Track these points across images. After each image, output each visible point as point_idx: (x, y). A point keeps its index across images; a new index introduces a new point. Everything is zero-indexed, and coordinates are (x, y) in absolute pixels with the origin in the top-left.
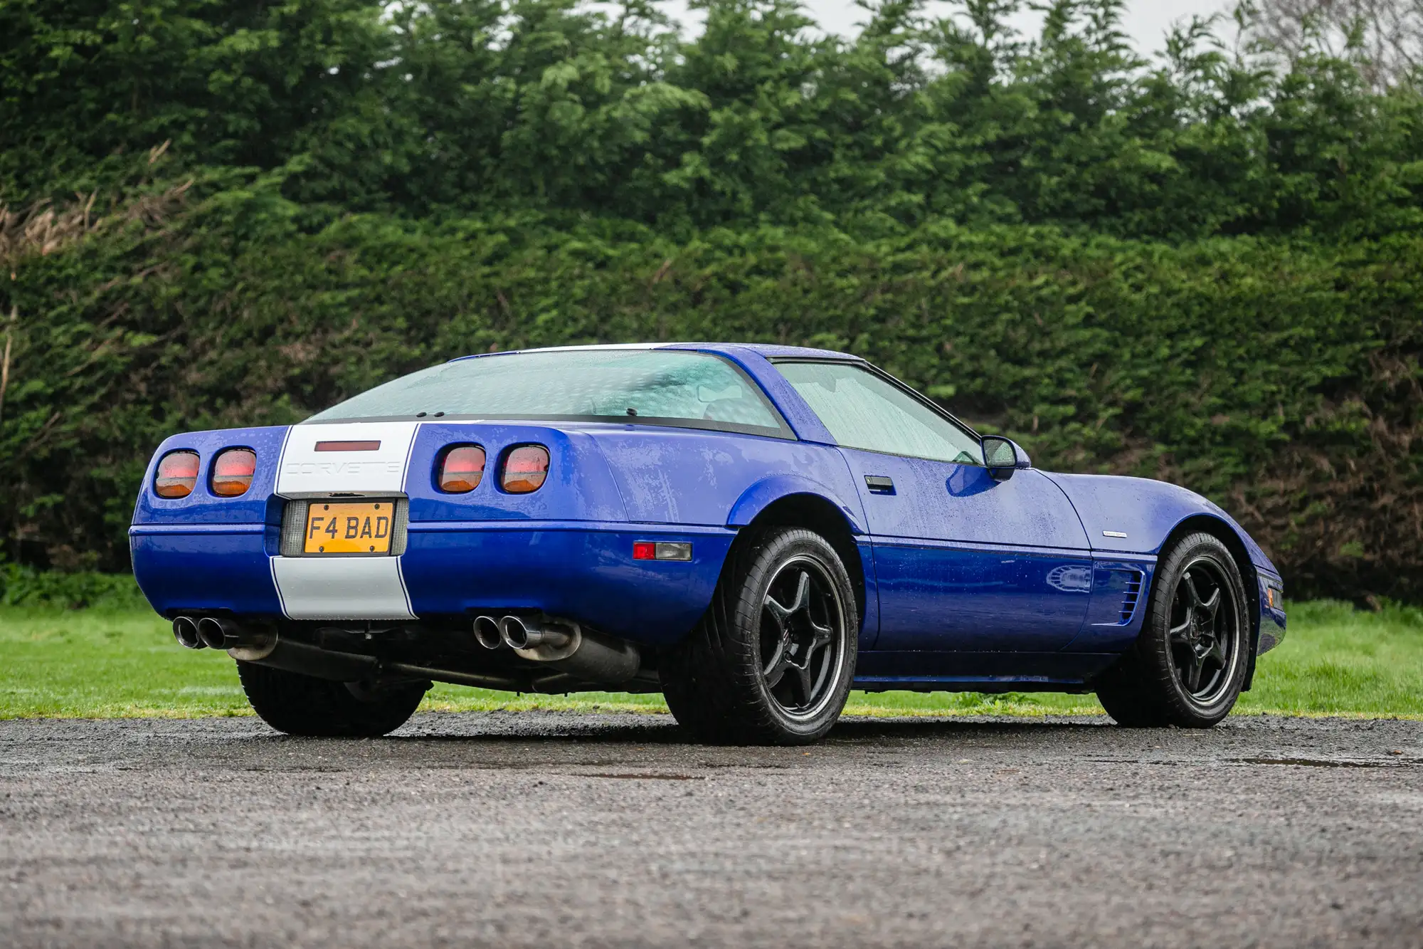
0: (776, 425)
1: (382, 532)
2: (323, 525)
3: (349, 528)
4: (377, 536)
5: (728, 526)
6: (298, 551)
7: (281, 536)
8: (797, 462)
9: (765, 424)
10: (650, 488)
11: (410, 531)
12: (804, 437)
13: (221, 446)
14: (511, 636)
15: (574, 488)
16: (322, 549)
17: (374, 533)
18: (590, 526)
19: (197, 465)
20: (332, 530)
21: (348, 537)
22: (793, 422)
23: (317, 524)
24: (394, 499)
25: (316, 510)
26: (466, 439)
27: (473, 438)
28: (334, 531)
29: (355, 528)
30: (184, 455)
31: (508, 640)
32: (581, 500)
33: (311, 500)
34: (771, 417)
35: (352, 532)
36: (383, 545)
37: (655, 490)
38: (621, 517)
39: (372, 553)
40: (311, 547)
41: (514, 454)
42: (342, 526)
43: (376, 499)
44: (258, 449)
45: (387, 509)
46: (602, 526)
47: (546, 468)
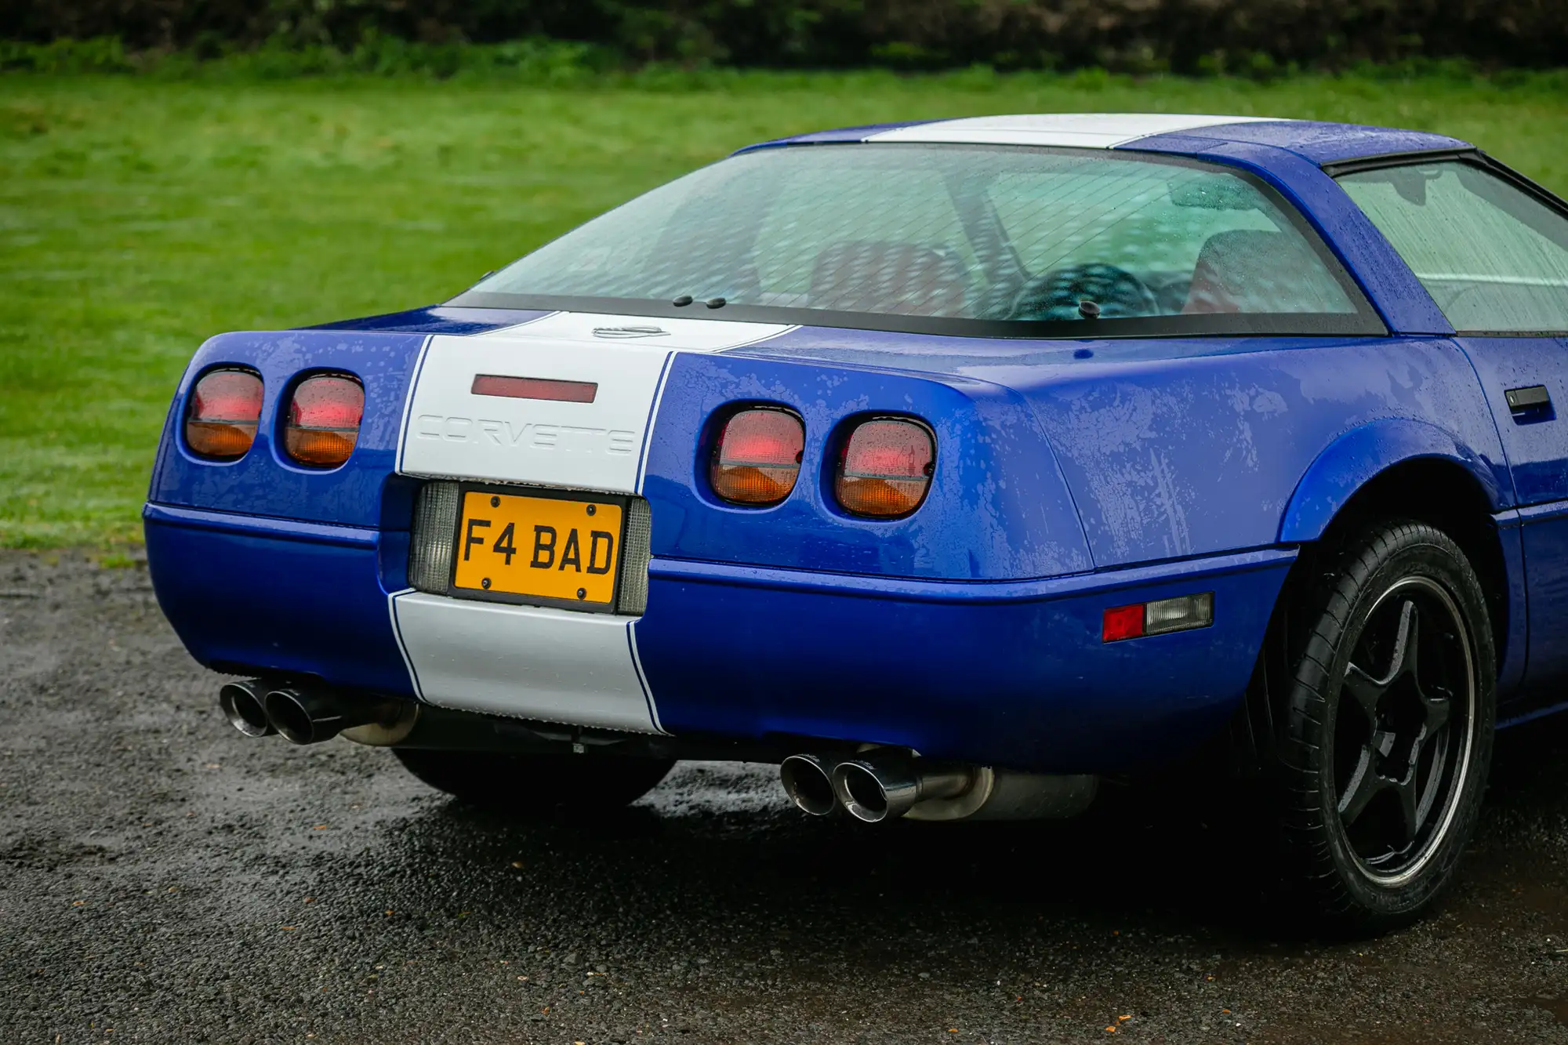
0: (1349, 309)
1: (600, 563)
2: (491, 535)
3: (539, 547)
4: (592, 569)
5: (1278, 545)
6: (443, 583)
7: (411, 548)
8: (1396, 388)
9: (1328, 308)
10: (1135, 490)
11: (653, 576)
12: (1399, 325)
13: (301, 366)
14: (858, 798)
15: (985, 514)
16: (487, 583)
17: (585, 562)
18: (1019, 590)
19: (259, 396)
20: (505, 548)
21: (535, 564)
22: (1380, 296)
23: (477, 531)
24: (624, 501)
25: (477, 506)
26: (766, 394)
27: (778, 393)
28: (510, 551)
29: (550, 548)
30: (237, 377)
31: (850, 806)
32: (1001, 536)
33: (468, 486)
34: (1339, 293)
35: (544, 556)
36: (601, 589)
37: (1143, 492)
38: (1079, 562)
39: (581, 605)
40: (467, 577)
41: (861, 433)
42: (524, 541)
43: (590, 497)
44: (367, 378)
45: (609, 518)
46: (1042, 588)
47: (929, 469)
